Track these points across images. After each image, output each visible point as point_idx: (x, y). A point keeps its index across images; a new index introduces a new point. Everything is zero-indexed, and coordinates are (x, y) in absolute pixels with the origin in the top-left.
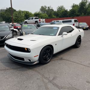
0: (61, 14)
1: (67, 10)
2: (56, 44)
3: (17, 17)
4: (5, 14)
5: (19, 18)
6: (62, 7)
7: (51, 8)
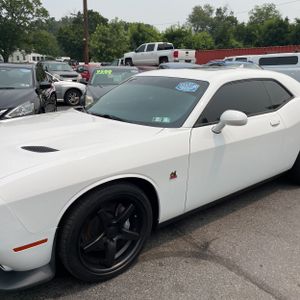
0: (263, 36)
1: (287, 19)
2: (174, 175)
3: (106, 42)
4: (72, 34)
5: (111, 46)
6: (270, 9)
7: (227, 14)
